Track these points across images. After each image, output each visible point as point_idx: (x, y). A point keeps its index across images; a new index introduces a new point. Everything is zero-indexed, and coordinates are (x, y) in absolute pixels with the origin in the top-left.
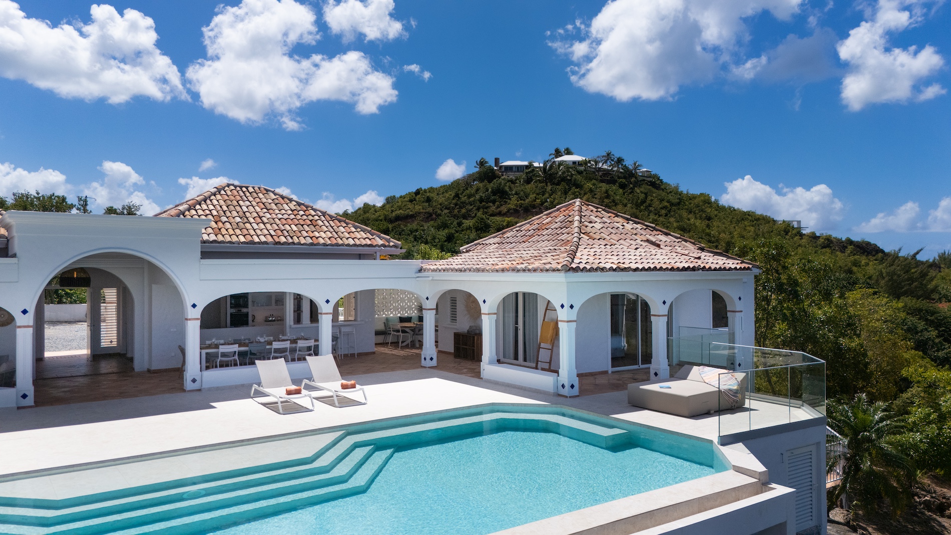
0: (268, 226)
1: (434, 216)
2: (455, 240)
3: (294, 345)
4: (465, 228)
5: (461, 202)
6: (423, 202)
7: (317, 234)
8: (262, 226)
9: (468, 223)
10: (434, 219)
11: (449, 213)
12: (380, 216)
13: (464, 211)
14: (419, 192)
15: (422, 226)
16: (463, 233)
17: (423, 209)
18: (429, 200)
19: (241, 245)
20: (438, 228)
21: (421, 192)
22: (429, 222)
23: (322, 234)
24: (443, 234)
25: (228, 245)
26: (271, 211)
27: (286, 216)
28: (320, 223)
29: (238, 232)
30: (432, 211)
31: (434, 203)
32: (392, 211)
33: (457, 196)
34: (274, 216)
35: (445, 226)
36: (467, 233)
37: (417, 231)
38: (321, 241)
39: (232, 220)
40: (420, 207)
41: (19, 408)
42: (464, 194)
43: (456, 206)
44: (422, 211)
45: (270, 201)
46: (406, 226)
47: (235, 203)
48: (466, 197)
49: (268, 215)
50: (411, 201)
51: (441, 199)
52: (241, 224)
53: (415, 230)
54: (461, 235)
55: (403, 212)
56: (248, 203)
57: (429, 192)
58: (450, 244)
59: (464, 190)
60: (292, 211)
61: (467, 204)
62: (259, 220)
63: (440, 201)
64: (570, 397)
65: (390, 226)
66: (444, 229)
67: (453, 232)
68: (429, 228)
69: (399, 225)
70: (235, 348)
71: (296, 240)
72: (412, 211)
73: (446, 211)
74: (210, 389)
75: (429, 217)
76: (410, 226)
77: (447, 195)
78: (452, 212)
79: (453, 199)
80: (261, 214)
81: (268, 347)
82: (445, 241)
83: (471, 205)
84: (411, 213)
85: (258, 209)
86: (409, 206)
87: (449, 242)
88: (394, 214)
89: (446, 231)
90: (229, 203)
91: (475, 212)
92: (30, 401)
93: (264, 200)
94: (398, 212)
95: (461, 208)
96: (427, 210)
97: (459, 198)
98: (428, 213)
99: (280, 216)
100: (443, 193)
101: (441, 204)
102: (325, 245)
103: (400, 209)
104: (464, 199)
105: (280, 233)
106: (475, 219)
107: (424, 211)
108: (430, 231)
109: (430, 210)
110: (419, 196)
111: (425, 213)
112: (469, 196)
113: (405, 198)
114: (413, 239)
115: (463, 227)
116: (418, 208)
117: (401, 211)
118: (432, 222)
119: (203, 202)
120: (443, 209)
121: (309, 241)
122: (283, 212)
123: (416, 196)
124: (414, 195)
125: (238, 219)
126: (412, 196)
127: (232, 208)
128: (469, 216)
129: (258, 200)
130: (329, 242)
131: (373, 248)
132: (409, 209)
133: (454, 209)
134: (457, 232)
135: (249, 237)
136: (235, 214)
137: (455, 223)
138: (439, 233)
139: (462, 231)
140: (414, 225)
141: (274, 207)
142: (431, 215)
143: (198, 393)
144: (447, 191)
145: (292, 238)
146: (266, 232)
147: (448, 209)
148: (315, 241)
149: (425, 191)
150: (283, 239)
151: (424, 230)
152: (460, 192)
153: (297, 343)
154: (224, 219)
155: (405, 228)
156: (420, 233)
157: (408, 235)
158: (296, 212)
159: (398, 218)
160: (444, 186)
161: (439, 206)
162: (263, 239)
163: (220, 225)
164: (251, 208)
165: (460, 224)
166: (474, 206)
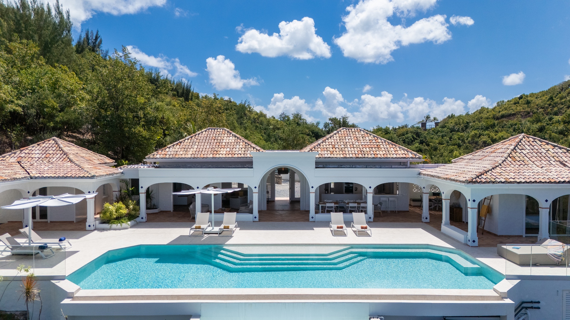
0: (355, 149)
1: (531, 114)
2: (545, 130)
3: (359, 205)
4: (554, 122)
5: (554, 103)
6: (524, 104)
7: (378, 152)
8: (352, 149)
9: (556, 118)
10: (531, 116)
11: (543, 111)
12: (490, 115)
13: (556, 109)
14: (522, 97)
15: (521, 121)
16: (553, 125)
17: (523, 109)
18: (528, 103)
19: (341, 159)
20: (532, 122)
21: (524, 97)
22: (526, 118)
23: (381, 152)
24: (536, 126)
25: (335, 159)
26: (359, 141)
27: (366, 143)
28: (382, 146)
29: (341, 152)
30: (530, 110)
31: (532, 104)
32: (500, 112)
33: (551, 98)
34: (360, 144)
35: (538, 121)
36: (556, 126)
37: (516, 125)
38: (379, 156)
39: (340, 147)
40: (521, 108)
41: (253, 221)
42: (557, 97)
43: (549, 106)
44: (522, 110)
45: (360, 136)
46: (507, 121)
47: (344, 138)
48: (558, 99)
49: (357, 143)
50: (515, 104)
51: (539, 101)
52: (343, 149)
53: (514, 124)
54: (551, 127)
55: (508, 112)
56: (349, 137)
57: (530, 96)
58: (541, 133)
59: (558, 94)
60: (370, 140)
61: (559, 104)
62: (352, 146)
63: (537, 103)
64: (471, 246)
65: (496, 122)
66: (537, 123)
67: (545, 124)
68: (526, 122)
69: (502, 121)
70: (333, 205)
71: (366, 156)
72: (514, 111)
73: (541, 110)
74: (318, 222)
75: (527, 114)
76: (511, 122)
77: (544, 98)
78: (546, 110)
79: (548, 101)
80: (354, 143)
81: (347, 205)
82: (538, 131)
83: (563, 104)
84: (513, 112)
85: (353, 140)
86: (513, 108)
87: (540, 132)
88: (500, 113)
89: (539, 124)
90: (341, 138)
91: (565, 110)
92: (257, 219)
93: (358, 135)
94: (503, 112)
95: (554, 107)
96: (526, 110)
97: (553, 100)
98: (527, 112)
99: (363, 143)
100: (541, 97)
101: (537, 105)
102: (380, 158)
103: (505, 110)
104: (556, 100)
105: (360, 152)
106: (564, 115)
107: (524, 110)
108: (526, 124)
109: (529, 110)
110: (522, 100)
111: (524, 112)
112: (561, 98)
113: (511, 102)
114: (512, 131)
115: (553, 121)
116: (519, 108)
117: (506, 111)
118: (529, 119)
119: (330, 138)
120: (539, 108)
121: (373, 156)
122: (365, 141)
123: (520, 100)
124: (518, 99)
125: (342, 146)
126: (517, 100)
127: (341, 140)
128: (560, 112)
129: (355, 135)
130: (383, 156)
131: (406, 159)
132: (512, 109)
133: (547, 108)
134: (548, 124)
135: (345, 155)
136: (342, 143)
137: (547, 118)
138: (533, 126)
139: (553, 124)
140: (514, 121)
141: (361, 138)
142: (529, 113)
143: (313, 223)
144: (544, 95)
145: (365, 155)
146: (353, 152)
147: (543, 108)
148: (376, 156)
149: (527, 96)
150: (360, 156)
151: (521, 124)
152: (554, 95)
153: (360, 204)
154: (336, 146)
155: (507, 123)
156: (519, 126)
157: (509, 127)
158: (371, 141)
159: (503, 116)
160: (543, 91)
161: (536, 106)
162: (351, 156)
163: (334, 149)
164: (350, 140)
165: (550, 119)
166: (565, 105)
